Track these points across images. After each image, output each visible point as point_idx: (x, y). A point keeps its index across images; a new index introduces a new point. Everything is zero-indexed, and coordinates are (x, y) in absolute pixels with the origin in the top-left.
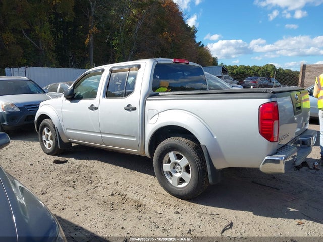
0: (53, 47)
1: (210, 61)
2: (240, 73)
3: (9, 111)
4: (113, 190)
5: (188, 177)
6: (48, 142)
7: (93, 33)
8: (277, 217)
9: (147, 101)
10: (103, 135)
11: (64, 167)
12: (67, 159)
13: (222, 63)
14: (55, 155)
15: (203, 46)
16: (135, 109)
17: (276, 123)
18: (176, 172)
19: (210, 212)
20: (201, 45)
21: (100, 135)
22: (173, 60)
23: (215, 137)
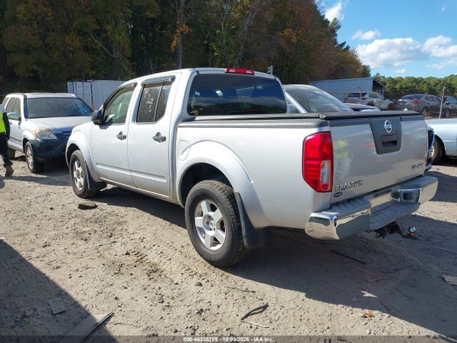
0: (128, 53)
1: (358, 70)
2: (407, 88)
3: (44, 138)
4: (131, 248)
5: (222, 236)
6: (78, 180)
7: (182, 33)
8: (337, 303)
9: (179, 129)
10: (133, 174)
11: (88, 213)
12: (97, 203)
13: (378, 74)
14: (86, 198)
15: (348, 48)
16: (164, 139)
17: (326, 164)
18: (211, 230)
19: (244, 288)
20: (345, 47)
21: (129, 173)
22: (225, 70)
23: (252, 182)
